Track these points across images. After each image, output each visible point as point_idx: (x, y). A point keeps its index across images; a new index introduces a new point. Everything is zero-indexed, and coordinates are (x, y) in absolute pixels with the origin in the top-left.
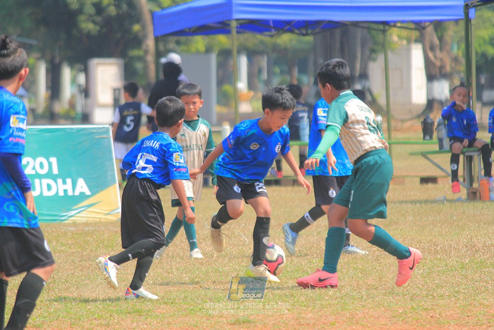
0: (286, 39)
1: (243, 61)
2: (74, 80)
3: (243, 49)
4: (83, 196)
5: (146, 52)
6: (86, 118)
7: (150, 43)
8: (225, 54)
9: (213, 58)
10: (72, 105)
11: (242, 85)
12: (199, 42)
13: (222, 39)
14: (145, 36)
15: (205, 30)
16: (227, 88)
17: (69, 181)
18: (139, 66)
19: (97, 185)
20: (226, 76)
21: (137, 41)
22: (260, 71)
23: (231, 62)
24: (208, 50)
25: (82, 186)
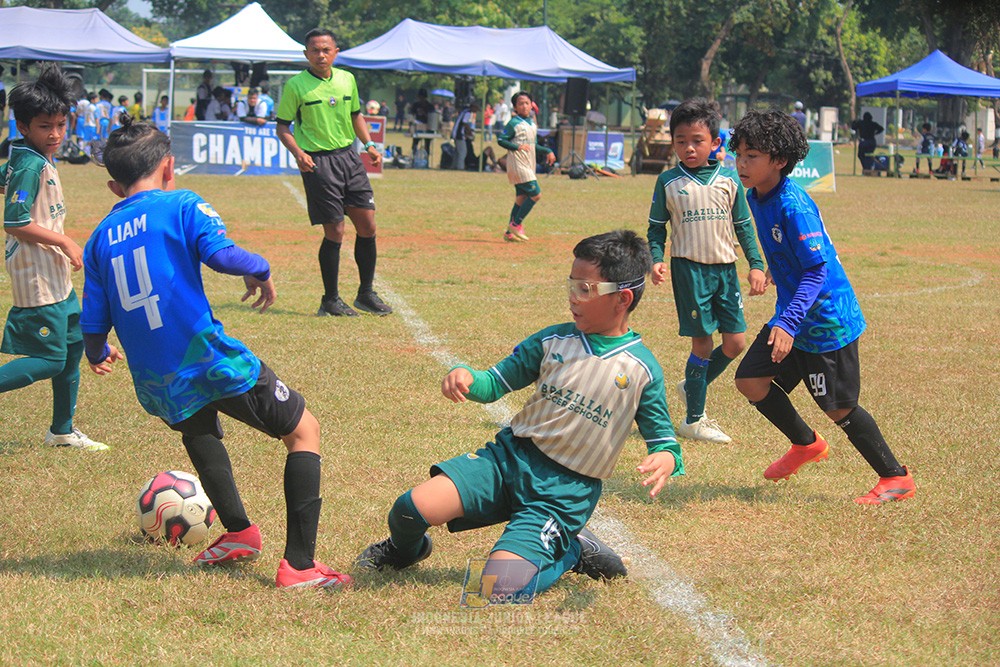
0: (923, 102)
1: (901, 112)
2: (812, 118)
3: (901, 106)
4: (815, 178)
5: (851, 105)
6: (817, 137)
7: (853, 100)
8: (892, 109)
9: (885, 110)
10: (810, 130)
11: (900, 125)
12: (878, 101)
13: (890, 101)
14: (851, 97)
15: (882, 95)
16: (891, 126)
17: (809, 170)
18: (846, 112)
19: (823, 172)
20: (891, 119)
21: (846, 99)
22: (909, 118)
23: (895, 112)
24: (883, 105)
25: (815, 173)
